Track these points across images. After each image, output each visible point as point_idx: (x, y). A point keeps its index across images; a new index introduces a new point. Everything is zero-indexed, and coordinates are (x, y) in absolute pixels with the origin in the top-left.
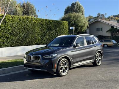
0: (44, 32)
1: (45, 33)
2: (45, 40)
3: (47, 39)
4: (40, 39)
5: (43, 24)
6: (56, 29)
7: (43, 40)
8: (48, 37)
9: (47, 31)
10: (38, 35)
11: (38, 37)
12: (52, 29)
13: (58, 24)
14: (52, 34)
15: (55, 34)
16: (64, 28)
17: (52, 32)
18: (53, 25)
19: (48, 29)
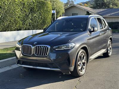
0: (26, 15)
1: (28, 16)
2: (26, 25)
3: (30, 24)
4: (21, 23)
5: (24, 4)
6: (40, 11)
7: (24, 24)
8: (30, 21)
9: (29, 14)
10: (19, 17)
11: (19, 20)
12: (35, 11)
13: (42, 5)
14: (36, 18)
15: (39, 17)
16: (49, 10)
17: (35, 15)
18: (37, 6)
19: (31, 10)
